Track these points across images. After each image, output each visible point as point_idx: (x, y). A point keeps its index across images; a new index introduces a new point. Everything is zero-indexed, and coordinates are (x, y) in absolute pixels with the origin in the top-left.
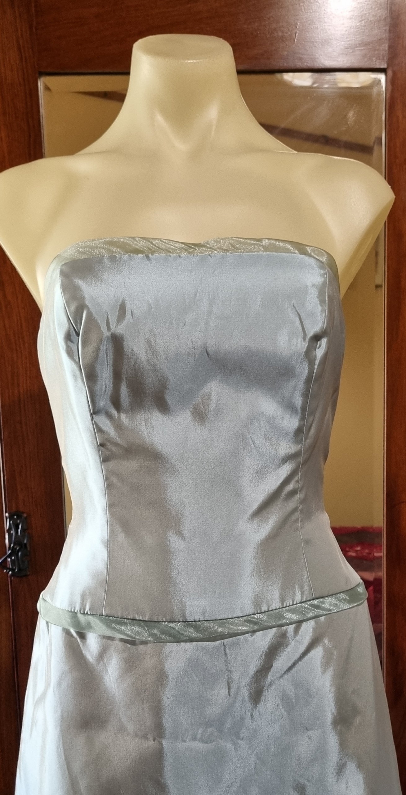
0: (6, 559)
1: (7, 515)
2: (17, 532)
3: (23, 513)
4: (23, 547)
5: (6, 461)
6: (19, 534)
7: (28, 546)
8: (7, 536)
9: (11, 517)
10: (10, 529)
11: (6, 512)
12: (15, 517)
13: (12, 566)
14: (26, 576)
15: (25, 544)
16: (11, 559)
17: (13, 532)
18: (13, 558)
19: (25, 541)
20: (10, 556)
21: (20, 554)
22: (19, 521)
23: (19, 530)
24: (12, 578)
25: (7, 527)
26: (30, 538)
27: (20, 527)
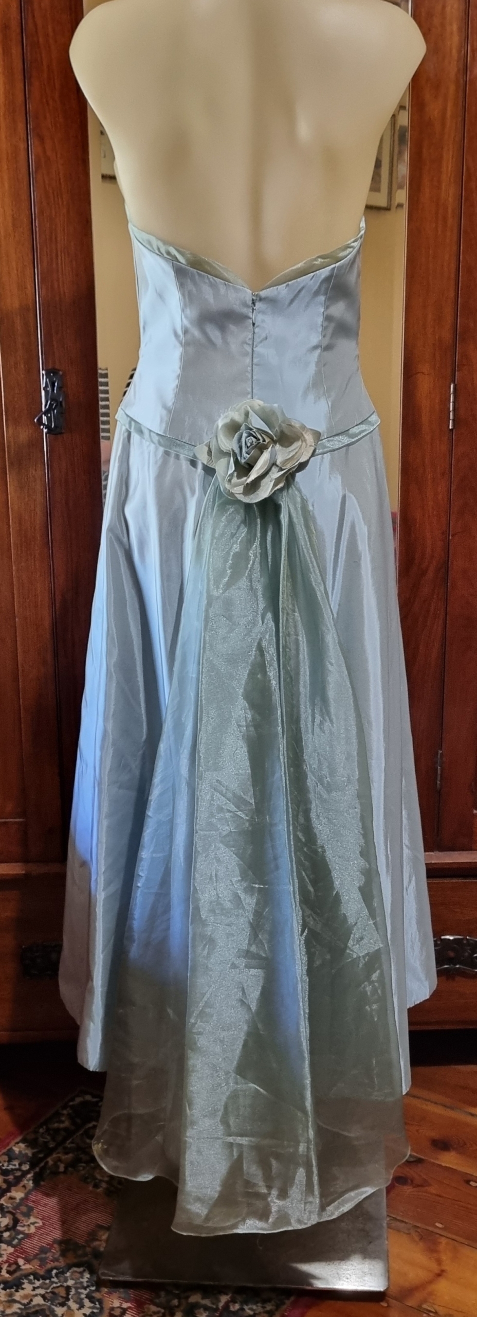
0: (41, 417)
1: (44, 372)
2: (53, 390)
3: (59, 370)
4: (59, 404)
5: (43, 318)
6: (55, 391)
7: (64, 404)
8: (43, 393)
9: (48, 375)
10: (47, 386)
11: (43, 370)
12: (52, 374)
13: (47, 422)
14: (61, 433)
15: (61, 402)
16: (47, 417)
17: (49, 389)
18: (49, 415)
19: (61, 400)
20: (46, 413)
21: (55, 411)
22: (55, 379)
23: (55, 388)
24: (48, 435)
25: (43, 385)
26: (66, 396)
27: (56, 384)
